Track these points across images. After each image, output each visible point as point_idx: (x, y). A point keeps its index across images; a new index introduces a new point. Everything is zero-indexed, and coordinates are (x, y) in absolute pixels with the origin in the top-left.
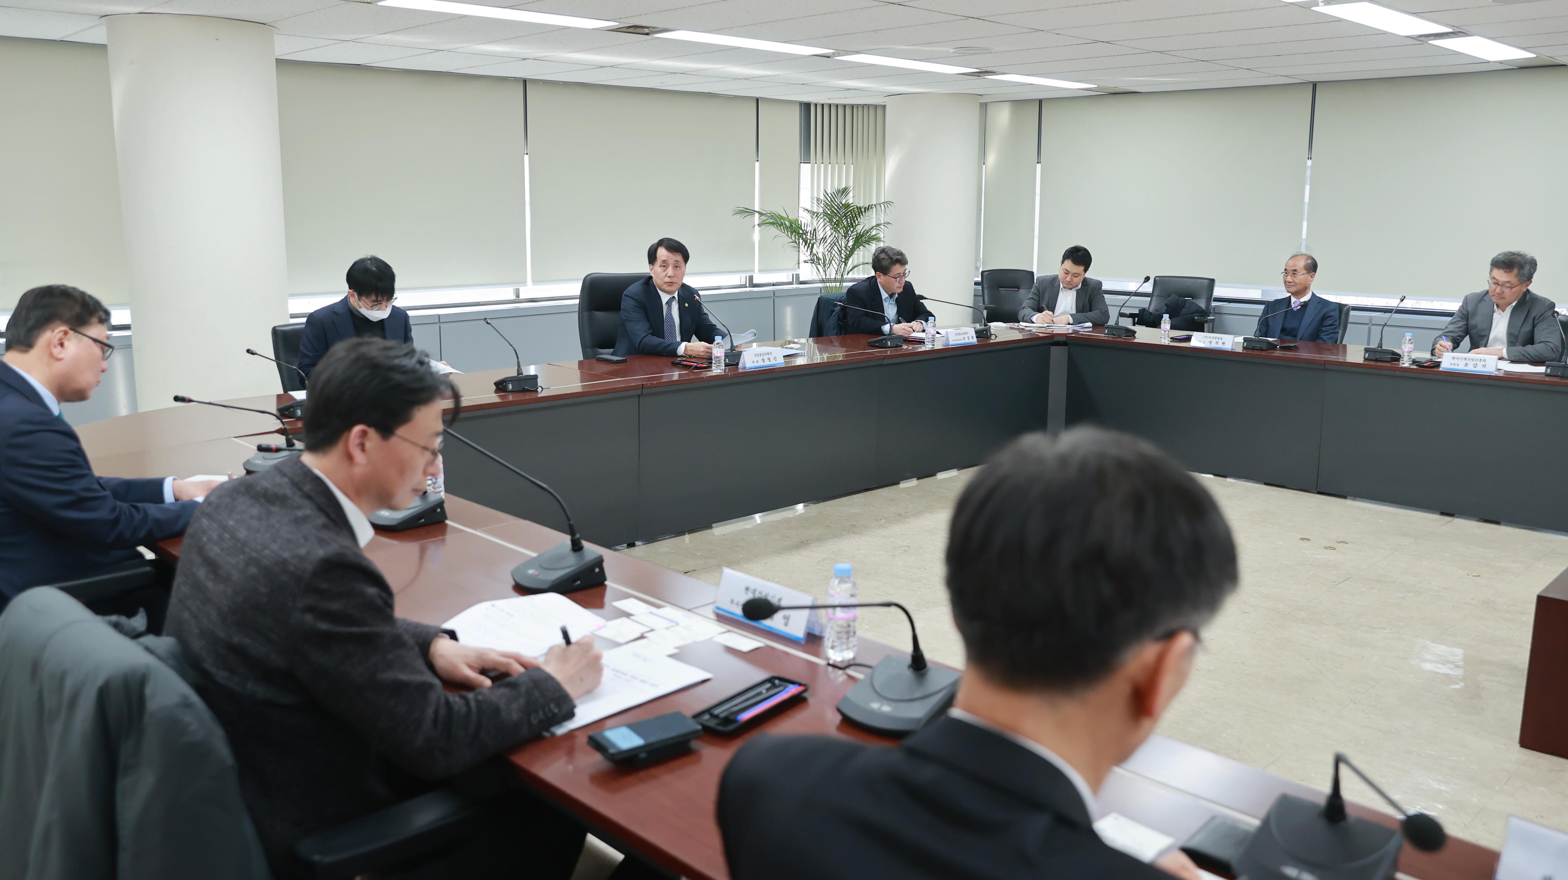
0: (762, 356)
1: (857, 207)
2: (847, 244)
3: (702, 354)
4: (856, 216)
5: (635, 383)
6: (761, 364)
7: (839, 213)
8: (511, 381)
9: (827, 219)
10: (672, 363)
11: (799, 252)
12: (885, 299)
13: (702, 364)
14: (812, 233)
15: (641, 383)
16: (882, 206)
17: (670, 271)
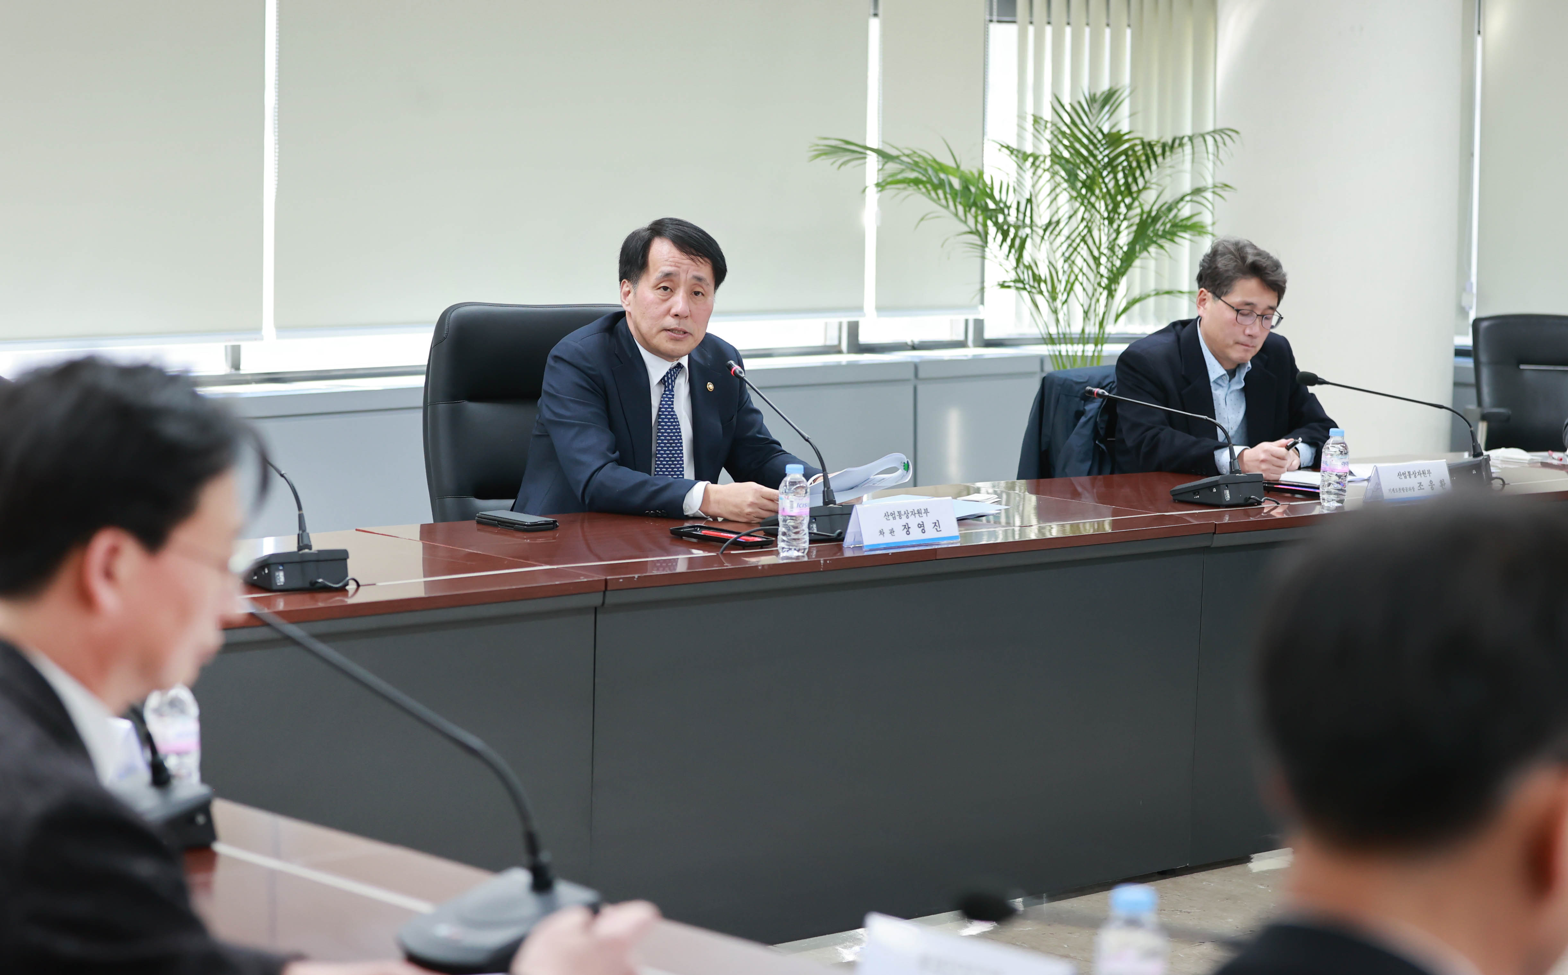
0: (904, 517)
1: (1143, 144)
2: (1116, 239)
3: (748, 510)
4: (1139, 166)
5: (586, 576)
6: (901, 537)
7: (1095, 157)
8: (282, 564)
9: (1063, 173)
10: (672, 532)
11: (983, 258)
12: (1215, 382)
13: (748, 535)
14: (1022, 208)
15: (604, 578)
16: (1209, 139)
17: (679, 302)
